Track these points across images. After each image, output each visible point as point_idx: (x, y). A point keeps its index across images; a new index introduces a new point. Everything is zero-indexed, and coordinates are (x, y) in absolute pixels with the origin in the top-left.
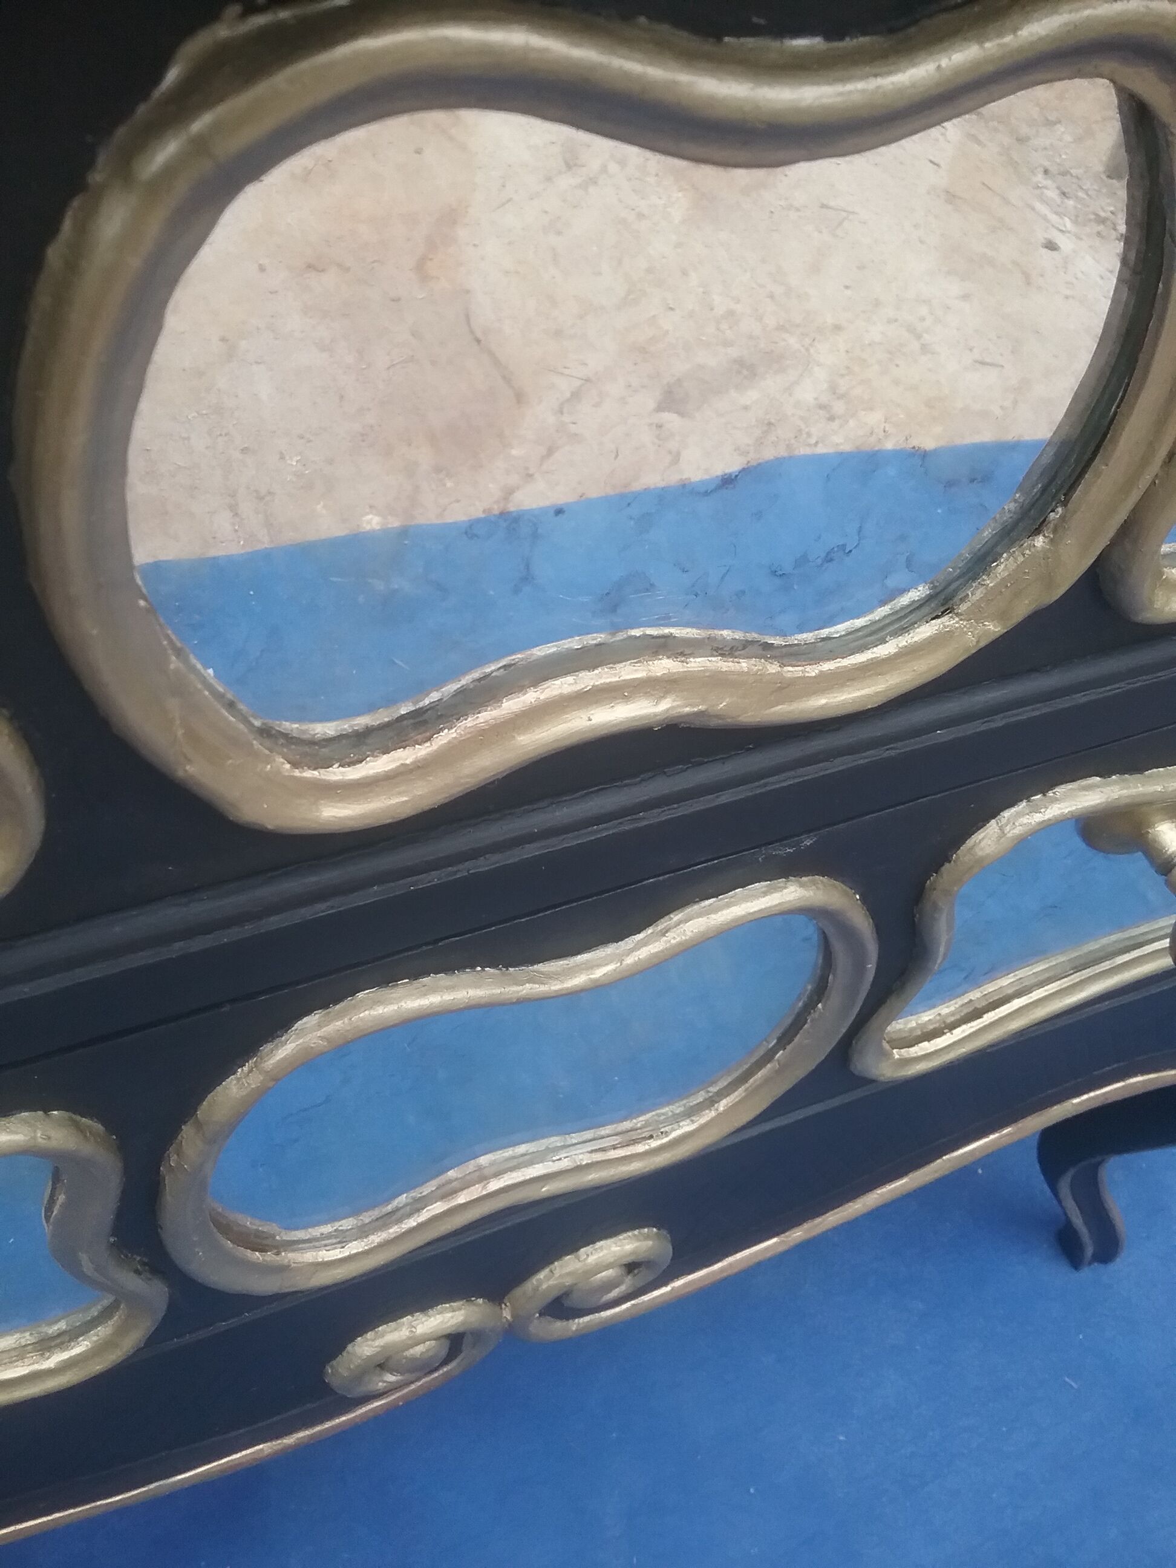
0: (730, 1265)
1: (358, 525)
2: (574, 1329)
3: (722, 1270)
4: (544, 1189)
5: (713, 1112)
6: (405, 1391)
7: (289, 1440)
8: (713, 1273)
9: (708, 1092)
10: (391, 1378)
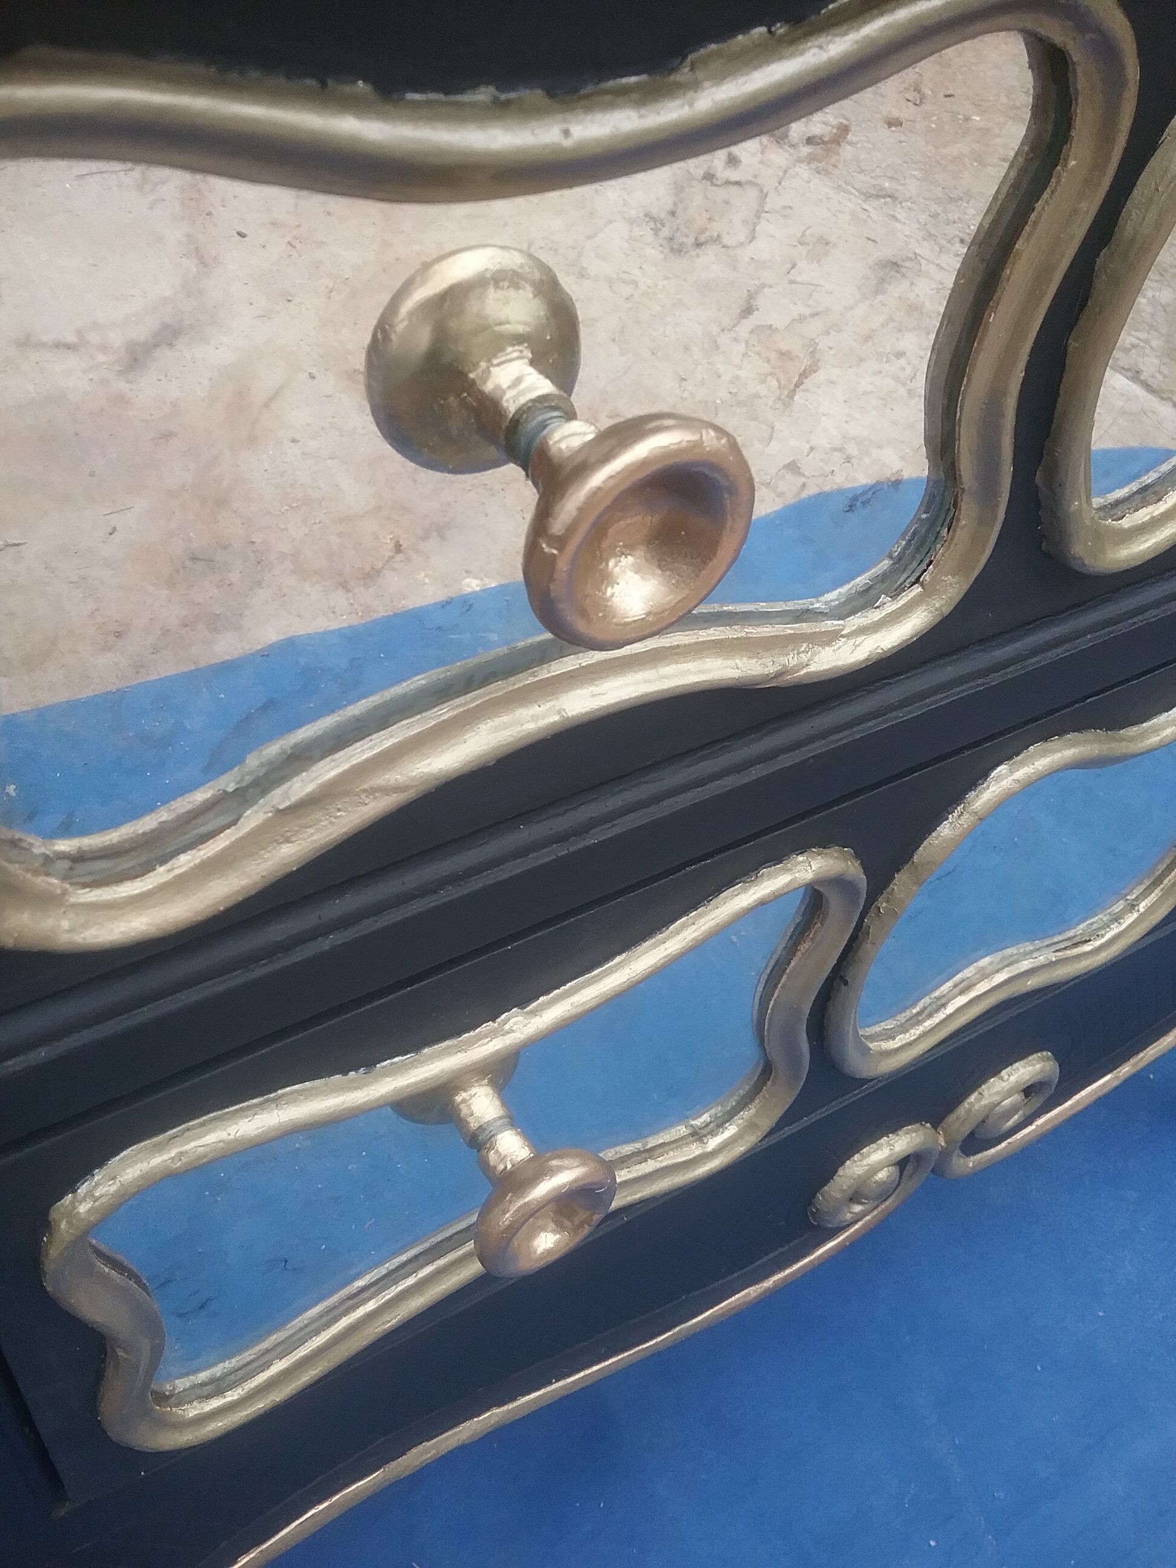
0: (1078, 1102)
1: (460, 589)
2: (971, 1165)
3: (1072, 1107)
4: (1029, 983)
5: (1135, 914)
6: (852, 1230)
7: (768, 1283)
8: (1066, 1110)
9: (1127, 900)
10: (857, 1208)
